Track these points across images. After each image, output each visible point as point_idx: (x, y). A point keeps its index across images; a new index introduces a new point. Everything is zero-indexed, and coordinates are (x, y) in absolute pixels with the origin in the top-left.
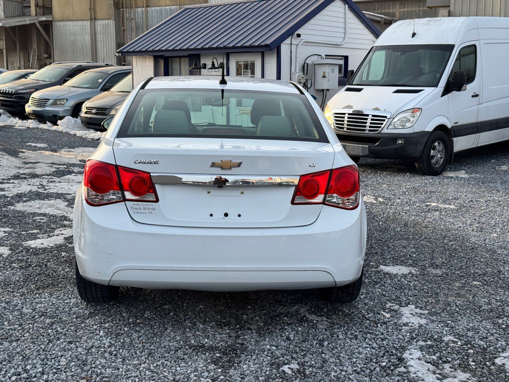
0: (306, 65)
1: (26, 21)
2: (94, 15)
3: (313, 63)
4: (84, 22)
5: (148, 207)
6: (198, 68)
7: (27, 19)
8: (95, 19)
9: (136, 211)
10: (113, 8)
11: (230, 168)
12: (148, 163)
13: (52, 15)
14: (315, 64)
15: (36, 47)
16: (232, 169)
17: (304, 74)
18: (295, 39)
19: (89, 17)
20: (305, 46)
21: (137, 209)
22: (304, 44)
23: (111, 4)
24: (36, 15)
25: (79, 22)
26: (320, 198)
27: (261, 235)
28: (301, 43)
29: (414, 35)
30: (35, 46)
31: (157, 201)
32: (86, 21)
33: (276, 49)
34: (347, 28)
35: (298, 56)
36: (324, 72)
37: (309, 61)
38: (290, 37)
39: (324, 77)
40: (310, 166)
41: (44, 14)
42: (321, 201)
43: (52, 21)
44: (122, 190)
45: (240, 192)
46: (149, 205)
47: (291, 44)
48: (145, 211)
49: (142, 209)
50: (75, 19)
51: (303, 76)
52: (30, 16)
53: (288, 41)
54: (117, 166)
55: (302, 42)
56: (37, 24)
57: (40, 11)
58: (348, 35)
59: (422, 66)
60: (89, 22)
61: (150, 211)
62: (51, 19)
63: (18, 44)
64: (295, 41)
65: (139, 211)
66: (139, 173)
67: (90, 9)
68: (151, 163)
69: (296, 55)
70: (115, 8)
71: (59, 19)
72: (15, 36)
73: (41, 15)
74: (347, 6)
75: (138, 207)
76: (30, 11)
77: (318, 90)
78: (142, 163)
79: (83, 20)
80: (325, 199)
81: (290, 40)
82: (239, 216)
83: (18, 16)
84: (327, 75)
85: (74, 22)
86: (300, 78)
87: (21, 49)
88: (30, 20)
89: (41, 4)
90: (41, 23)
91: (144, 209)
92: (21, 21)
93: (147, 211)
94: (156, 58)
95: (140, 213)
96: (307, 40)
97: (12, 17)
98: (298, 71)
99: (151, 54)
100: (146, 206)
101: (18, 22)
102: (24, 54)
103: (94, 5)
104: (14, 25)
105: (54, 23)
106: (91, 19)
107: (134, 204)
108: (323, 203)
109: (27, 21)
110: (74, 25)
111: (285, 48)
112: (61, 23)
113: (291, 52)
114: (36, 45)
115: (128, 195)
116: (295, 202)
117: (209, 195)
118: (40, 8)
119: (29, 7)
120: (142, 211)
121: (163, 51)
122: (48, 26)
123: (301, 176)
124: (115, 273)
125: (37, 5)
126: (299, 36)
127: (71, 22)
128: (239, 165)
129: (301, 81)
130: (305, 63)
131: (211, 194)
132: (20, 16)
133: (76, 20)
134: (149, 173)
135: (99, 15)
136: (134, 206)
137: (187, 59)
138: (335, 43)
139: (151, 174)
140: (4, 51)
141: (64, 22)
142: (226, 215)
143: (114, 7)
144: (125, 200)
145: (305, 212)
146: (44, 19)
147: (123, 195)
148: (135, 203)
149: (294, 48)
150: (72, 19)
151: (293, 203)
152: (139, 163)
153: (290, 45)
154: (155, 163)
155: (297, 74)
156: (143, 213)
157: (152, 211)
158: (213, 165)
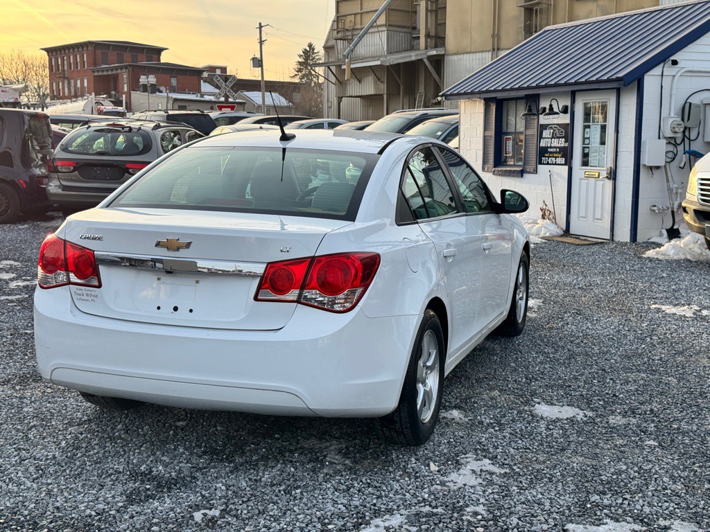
0: (687, 105)
1: (411, 56)
2: (498, 44)
3: (702, 101)
4: (484, 53)
5: (90, 293)
6: (535, 115)
7: (413, 54)
8: (498, 49)
9: (79, 297)
10: (523, 32)
11: (178, 249)
12: (93, 239)
13: (445, 47)
14: (706, 105)
15: (423, 91)
16: (180, 250)
17: (683, 120)
18: (669, 67)
19: (491, 48)
20: (689, 78)
21: (80, 295)
22: (684, 74)
23: (521, 28)
24: (426, 48)
25: (477, 54)
26: (293, 294)
27: (205, 337)
28: (679, 74)
30: (422, 89)
31: (100, 286)
32: (487, 53)
33: (636, 82)
35: (674, 92)
37: (695, 100)
38: (662, 65)
40: (281, 251)
41: (436, 47)
42: (295, 298)
43: (443, 55)
44: (68, 270)
45: (194, 280)
46: (92, 291)
47: (662, 75)
49: (84, 295)
50: (473, 51)
51: (681, 122)
52: (419, 49)
53: (657, 71)
54: (65, 241)
55: (682, 71)
56: (425, 60)
57: (432, 42)
60: (490, 53)
61: (92, 298)
62: (443, 53)
63: (402, 87)
64: (669, 70)
65: (82, 298)
67: (493, 36)
68: (95, 239)
69: (671, 93)
70: (525, 33)
71: (454, 52)
72: (399, 77)
73: (432, 48)
75: (80, 292)
76: (419, 43)
78: (87, 238)
79: (483, 52)
80: (300, 295)
81: (661, 69)
82: (191, 311)
83: (405, 51)
85: (471, 54)
86: (675, 126)
87: (405, 94)
88: (417, 55)
89: (433, 33)
90: (430, 58)
91: (87, 295)
92: (405, 57)
93: (89, 298)
94: (487, 102)
95: (83, 300)
96: (691, 69)
97: (397, 52)
98: (672, 115)
99: (478, 95)
101: (401, 58)
102: (409, 99)
103: (499, 30)
104: (396, 62)
105: (445, 57)
106: (494, 50)
107: (77, 289)
108: (298, 301)
109: (413, 56)
110: (471, 58)
111: (650, 81)
112: (455, 57)
113: (662, 87)
114: (423, 87)
115: (73, 278)
116: (259, 297)
117: (159, 282)
118: (431, 39)
119: (419, 38)
120: (85, 297)
121: (491, 91)
122: (438, 62)
123: (269, 263)
124: (52, 371)
125: (428, 36)
126: (675, 63)
127: (468, 55)
128: (188, 245)
129: (677, 130)
130: (686, 103)
131: (162, 281)
132: (408, 50)
133: (473, 53)
134: (94, 251)
135: (504, 43)
136: (78, 292)
137: (524, 101)
139: (95, 253)
140: (385, 96)
141: (459, 56)
142: (176, 309)
143: (524, 30)
144: (70, 283)
145: (273, 311)
146: (434, 52)
147: (68, 278)
148: (79, 287)
149: (667, 81)
150: (469, 50)
151: (256, 299)
152: (85, 238)
153: (660, 77)
154: (99, 238)
155: (670, 121)
156: (86, 300)
157: (95, 299)
158: (158, 244)
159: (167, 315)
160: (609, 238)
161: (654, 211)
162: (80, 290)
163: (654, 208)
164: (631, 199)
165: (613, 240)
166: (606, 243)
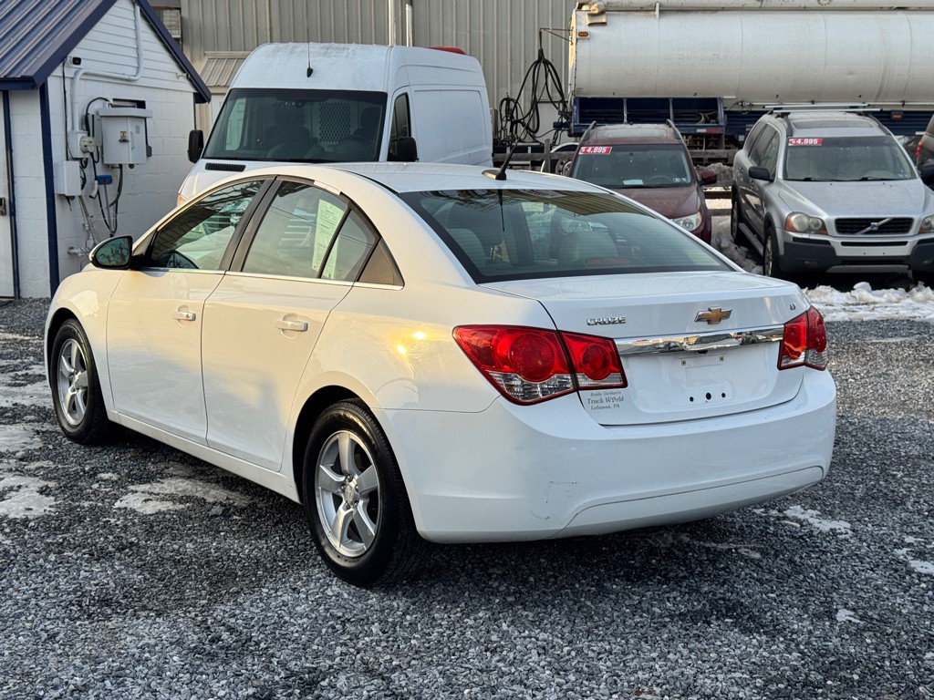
0: (89, 118)
3: (99, 113)
5: (612, 396)
9: (596, 405)
11: (720, 321)
12: (610, 323)
17: (89, 135)
18: (69, 67)
20: (86, 82)
21: (597, 402)
22: (84, 77)
28: (79, 76)
29: (310, 72)
31: (625, 385)
34: (141, 49)
36: (123, 133)
38: (61, 64)
39: (124, 141)
42: (803, 360)
44: (573, 372)
45: (718, 357)
46: (614, 393)
47: (64, 76)
48: (607, 404)
49: (605, 401)
51: (90, 139)
53: (58, 71)
54: (559, 332)
55: (81, 72)
58: (144, 63)
59: (307, 126)
61: (616, 402)
65: (600, 405)
66: (591, 341)
68: (614, 323)
74: (138, 8)
75: (598, 398)
77: (108, 166)
78: (600, 323)
80: (806, 357)
81: (62, 70)
82: (723, 395)
84: (129, 138)
86: (86, 144)
91: (608, 400)
93: (611, 404)
95: (601, 408)
100: (609, 396)
107: (591, 394)
108: (804, 364)
111: (54, 85)
113: (65, 91)
115: (584, 381)
116: (781, 365)
117: (684, 367)
120: (605, 404)
126: (77, 61)
128: (728, 314)
129: (89, 148)
130: (87, 114)
131: (687, 365)
134: (612, 339)
136: (593, 398)
138: (127, 77)
139: (617, 342)
142: (709, 396)
144: (577, 389)
147: (575, 381)
148: (594, 391)
149: (68, 82)
151: (780, 368)
152: (596, 324)
153: (62, 79)
155: (80, 136)
156: (607, 407)
157: (620, 403)
158: (700, 319)
159: (717, 405)
160: (12, 295)
161: (75, 254)
162: (596, 395)
163: (73, 251)
164: (47, 241)
165: (19, 297)
166: (11, 302)
